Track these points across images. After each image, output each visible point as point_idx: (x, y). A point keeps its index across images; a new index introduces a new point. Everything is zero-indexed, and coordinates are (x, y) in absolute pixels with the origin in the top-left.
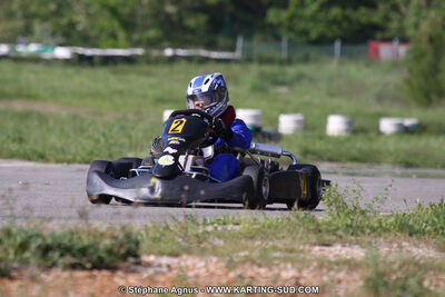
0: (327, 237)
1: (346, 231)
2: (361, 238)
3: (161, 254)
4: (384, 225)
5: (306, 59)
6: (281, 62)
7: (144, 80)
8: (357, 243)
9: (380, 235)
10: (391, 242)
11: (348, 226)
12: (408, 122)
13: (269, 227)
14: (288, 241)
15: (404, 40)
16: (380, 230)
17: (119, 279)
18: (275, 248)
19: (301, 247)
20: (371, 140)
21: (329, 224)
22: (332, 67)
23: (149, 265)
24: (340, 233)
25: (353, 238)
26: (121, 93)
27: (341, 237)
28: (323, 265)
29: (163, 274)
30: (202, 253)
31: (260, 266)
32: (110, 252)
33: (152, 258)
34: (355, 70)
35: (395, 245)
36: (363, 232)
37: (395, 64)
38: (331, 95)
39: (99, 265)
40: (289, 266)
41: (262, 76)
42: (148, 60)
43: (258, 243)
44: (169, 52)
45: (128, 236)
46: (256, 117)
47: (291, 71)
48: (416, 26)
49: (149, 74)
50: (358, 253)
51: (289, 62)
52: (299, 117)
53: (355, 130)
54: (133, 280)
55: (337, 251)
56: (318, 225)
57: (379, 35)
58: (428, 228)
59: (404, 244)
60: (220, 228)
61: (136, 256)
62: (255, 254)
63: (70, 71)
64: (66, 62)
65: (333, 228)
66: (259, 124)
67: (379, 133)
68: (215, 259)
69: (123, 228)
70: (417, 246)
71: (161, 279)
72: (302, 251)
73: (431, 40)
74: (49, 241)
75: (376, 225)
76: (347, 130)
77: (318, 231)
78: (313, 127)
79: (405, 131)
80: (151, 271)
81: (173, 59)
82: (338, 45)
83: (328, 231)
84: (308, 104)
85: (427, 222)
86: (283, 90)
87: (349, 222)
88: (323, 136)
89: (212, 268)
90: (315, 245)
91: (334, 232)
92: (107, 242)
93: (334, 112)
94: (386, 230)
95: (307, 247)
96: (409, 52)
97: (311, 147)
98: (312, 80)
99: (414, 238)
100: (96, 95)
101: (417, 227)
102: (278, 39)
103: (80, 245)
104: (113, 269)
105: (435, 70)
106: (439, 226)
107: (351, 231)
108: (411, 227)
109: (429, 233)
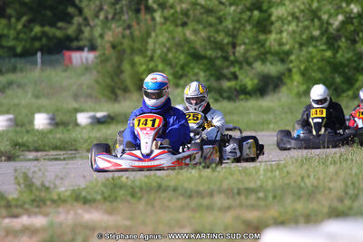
0: (16, 211)
1: (31, 204)
2: (44, 209)
4: (62, 197)
5: (14, 70)
8: (40, 213)
9: (58, 206)
10: (68, 212)
11: (34, 201)
12: (99, 115)
15: (93, 48)
16: (59, 202)
20: (68, 130)
21: (17, 200)
22: (36, 73)
24: (27, 206)
25: (36, 210)
27: (27, 210)
28: (9, 233)
34: (55, 75)
35: (72, 213)
36: (45, 204)
37: (87, 69)
38: (37, 97)
47: (2, 79)
48: (102, 36)
50: (39, 221)
52: (11, 116)
53: (56, 123)
55: (25, 220)
56: (8, 201)
57: (75, 44)
58: (98, 198)
65: (20, 203)
67: (77, 125)
70: (89, 212)
73: (114, 47)
75: (55, 197)
76: (50, 124)
77: (8, 206)
83: (17, 206)
84: (17, 105)
85: (97, 193)
87: (33, 197)
88: (32, 131)
90: (4, 217)
91: (21, 206)
93: (39, 111)
94: (64, 201)
96: (96, 58)
98: (19, 86)
99: (87, 206)
101: (89, 197)
105: (118, 71)
106: (106, 195)
107: (35, 204)
108: (85, 198)
109: (99, 201)
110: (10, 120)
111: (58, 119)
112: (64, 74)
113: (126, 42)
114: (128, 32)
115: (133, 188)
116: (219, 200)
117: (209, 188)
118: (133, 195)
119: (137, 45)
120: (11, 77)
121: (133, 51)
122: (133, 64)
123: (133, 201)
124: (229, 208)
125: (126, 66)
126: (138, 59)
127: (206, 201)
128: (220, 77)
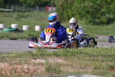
0: (36, 57)
1: (40, 55)
2: (44, 57)
4: (50, 54)
5: (29, 11)
6: (23, 12)
8: (43, 59)
9: (49, 57)
10: (52, 58)
13: (21, 55)
14: (25, 58)
15: (55, 6)
16: (49, 55)
18: (22, 60)
19: (29, 60)
21: (36, 54)
22: (36, 13)
24: (39, 56)
25: (42, 57)
27: (39, 57)
28: (35, 64)
30: (3, 62)
31: (18, 65)
34: (42, 14)
35: (53, 59)
36: (45, 56)
38: (36, 20)
40: (26, 65)
41: (18, 15)
43: (18, 59)
46: (17, 26)
47: (26, 14)
48: (58, 2)
50: (43, 61)
51: (25, 12)
52: (28, 26)
55: (38, 61)
56: (33, 54)
57: (48, 5)
58: (61, 55)
59: (55, 59)
60: (8, 55)
62: (17, 62)
65: (37, 55)
66: (17, 28)
68: (7, 63)
70: (59, 59)
72: (29, 61)
73: (61, 6)
75: (48, 54)
76: (40, 29)
77: (33, 55)
78: (31, 29)
82: (38, 7)
83: (36, 56)
84: (30, 23)
85: (61, 53)
86: (24, 19)
87: (41, 53)
88: (34, 31)
89: (6, 66)
90: (32, 59)
91: (37, 56)
93: (37, 25)
94: (51, 55)
95: (30, 60)
96: (56, 9)
97: (31, 34)
98: (31, 16)
99: (58, 57)
101: (59, 54)
102: (22, 6)
105: (63, 14)
106: (64, 54)
107: (42, 55)
108: (57, 54)
109: (62, 56)
110: (28, 27)
111: (43, 28)
112: (45, 14)
113: (65, 5)
114: (66, 2)
115: (72, 52)
116: (100, 58)
117: (96, 54)
118: (73, 55)
119: (69, 6)
120: (28, 13)
121: (67, 8)
122: (67, 12)
123: (72, 57)
124: (103, 61)
125: (65, 12)
126: (69, 10)
127: (96, 58)
128: (95, 18)
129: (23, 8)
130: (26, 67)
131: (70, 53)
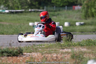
0: (63, 47)
1: (67, 46)
2: (71, 47)
3: (27, 52)
5: (59, 10)
6: (54, 11)
7: (24, 16)
8: (70, 48)
9: (75, 47)
10: (77, 48)
11: (68, 45)
12: (82, 23)
13: (51, 46)
14: (55, 49)
17: (18, 58)
18: (52, 50)
20: (74, 27)
21: (64, 45)
22: (65, 12)
23: (25, 55)
24: (66, 46)
25: (69, 47)
26: (20, 19)
27: (66, 47)
28: (62, 53)
29: (28, 57)
30: (36, 52)
31: (49, 54)
32: (16, 52)
33: (26, 53)
34: (70, 12)
35: (78, 48)
37: (79, 11)
38: (65, 18)
39: (14, 55)
40: (55, 54)
42: (25, 12)
43: (48, 49)
44: (30, 10)
45: (20, 49)
47: (56, 13)
49: (26, 15)
50: (70, 50)
51: (56, 11)
52: (58, 23)
53: (70, 25)
54: (21, 58)
55: (66, 50)
56: (61, 45)
59: (80, 48)
60: (40, 47)
61: (22, 53)
62: (48, 52)
63: (9, 15)
64: (8, 13)
65: (65, 45)
67: (76, 25)
68: (39, 53)
69: (19, 47)
70: (83, 49)
71: (28, 58)
72: (58, 51)
74: (3, 51)
75: (74, 44)
76: (69, 25)
77: (61, 46)
79: (81, 25)
80: (25, 56)
81: (31, 11)
82: (66, 7)
83: (63, 46)
84: (60, 20)
86: (55, 17)
89: (38, 55)
90: (61, 49)
91: (65, 46)
92: (16, 50)
93: (66, 21)
94: (76, 45)
95: (59, 50)
96: (81, 8)
98: (61, 15)
99: (82, 47)
100: (14, 20)
101: (82, 44)
102: (53, 6)
103: (10, 51)
104: (17, 56)
106: (87, 44)
108: (81, 44)
109: (85, 46)
111: (71, 24)
115: (94, 42)
118: (94, 44)
120: (58, 12)
121: (91, 6)
122: (91, 10)
123: (94, 46)
125: (89, 10)
129: (54, 9)
130: (55, 55)
131: (92, 43)
